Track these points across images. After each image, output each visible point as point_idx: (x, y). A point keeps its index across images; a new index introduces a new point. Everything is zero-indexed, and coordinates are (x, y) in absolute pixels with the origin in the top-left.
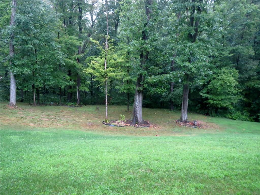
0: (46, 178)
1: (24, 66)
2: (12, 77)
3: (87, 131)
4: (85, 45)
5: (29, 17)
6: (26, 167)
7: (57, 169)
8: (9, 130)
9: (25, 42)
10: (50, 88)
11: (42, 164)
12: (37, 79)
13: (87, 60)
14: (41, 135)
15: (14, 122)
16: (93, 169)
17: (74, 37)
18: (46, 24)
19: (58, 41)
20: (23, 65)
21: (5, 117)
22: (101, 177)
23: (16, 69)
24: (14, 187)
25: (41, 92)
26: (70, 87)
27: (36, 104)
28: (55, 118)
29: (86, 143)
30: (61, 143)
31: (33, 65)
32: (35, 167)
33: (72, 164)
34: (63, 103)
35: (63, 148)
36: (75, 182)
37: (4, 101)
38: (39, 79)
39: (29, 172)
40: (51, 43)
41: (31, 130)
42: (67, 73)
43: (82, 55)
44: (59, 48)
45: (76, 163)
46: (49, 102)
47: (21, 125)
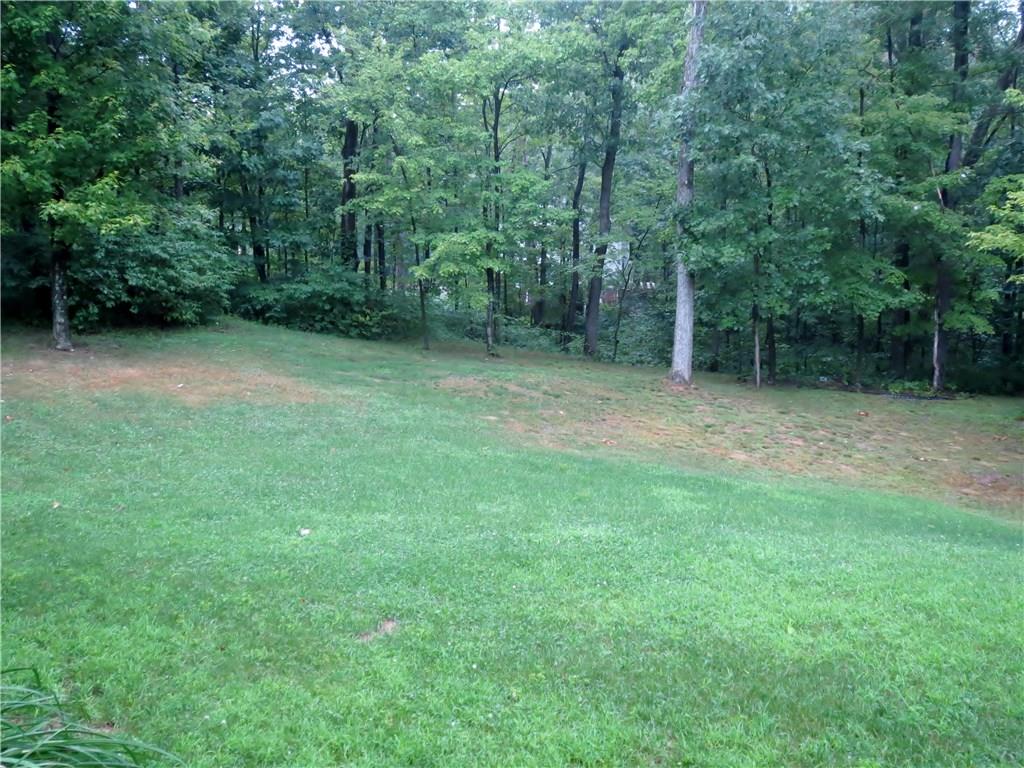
0: (765, 664)
1: (724, 238)
2: (681, 279)
3: (967, 506)
4: (981, 128)
5: (746, 48)
6: (696, 607)
7: (811, 640)
8: (662, 467)
9: (731, 145)
10: (817, 318)
11: (756, 608)
12: (771, 286)
13: (989, 194)
14: (771, 499)
15: (681, 441)
16: (974, 676)
17: (929, 98)
18: (811, 63)
19: (856, 127)
20: (722, 232)
21: (652, 419)
22: (1015, 725)
23: (697, 250)
24: (648, 669)
25: (784, 335)
26: (903, 315)
27: (762, 380)
28: (832, 440)
29: (958, 557)
30: (840, 541)
31: (756, 232)
32: (728, 613)
33: (877, 634)
34: (869, 381)
35: (847, 562)
36: (881, 712)
37: (656, 365)
38: (779, 283)
39: (707, 627)
40: (828, 137)
41: (737, 477)
42: (894, 258)
43: (964, 174)
44: (860, 154)
45: (899, 633)
46: (812, 373)
47: (705, 454)
